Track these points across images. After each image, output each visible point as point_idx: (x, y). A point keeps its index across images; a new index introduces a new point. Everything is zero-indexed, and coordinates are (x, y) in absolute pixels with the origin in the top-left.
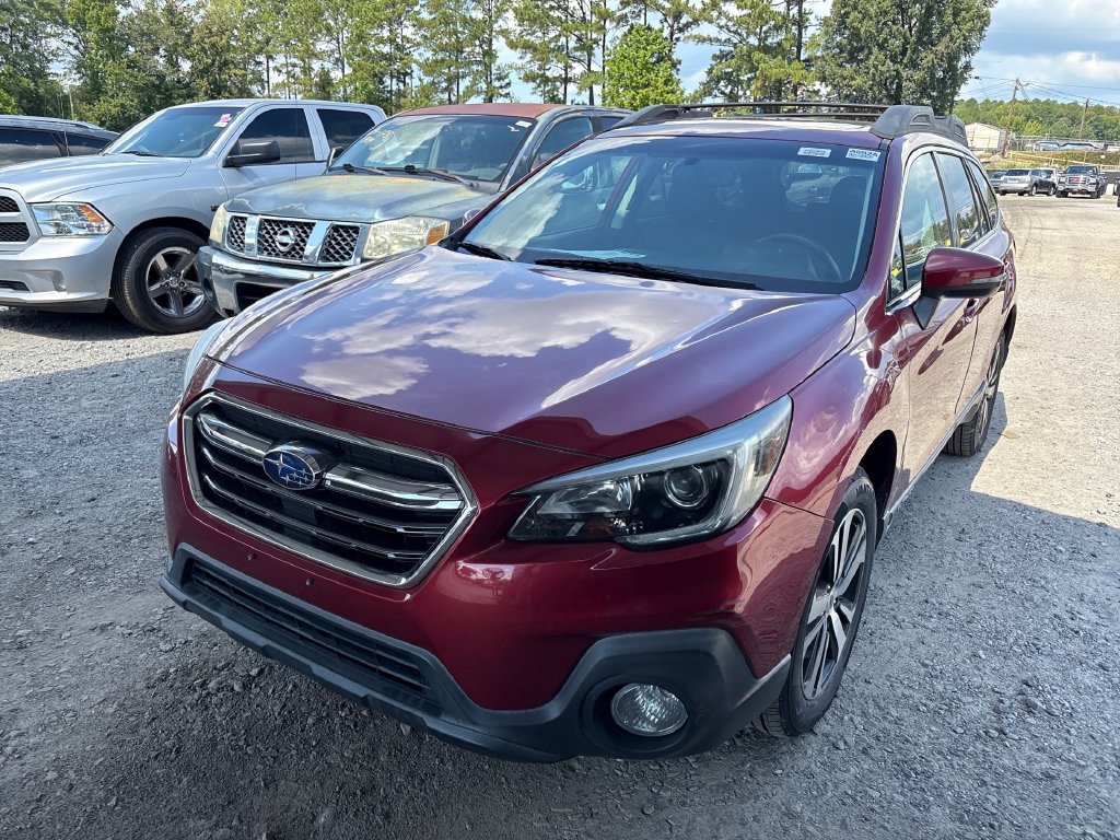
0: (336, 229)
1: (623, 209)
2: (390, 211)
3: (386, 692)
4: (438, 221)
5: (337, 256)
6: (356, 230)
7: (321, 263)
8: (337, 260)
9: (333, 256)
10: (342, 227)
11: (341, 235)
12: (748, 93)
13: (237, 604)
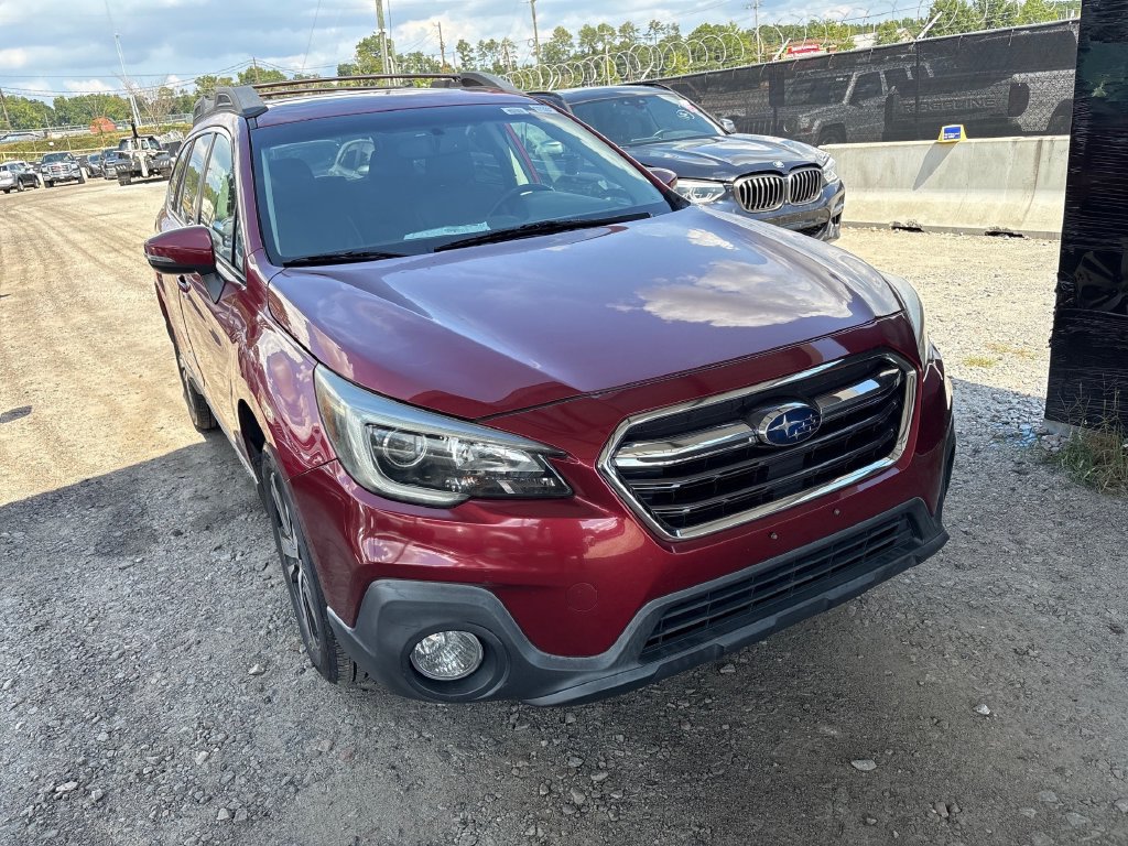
13: (712, 620)
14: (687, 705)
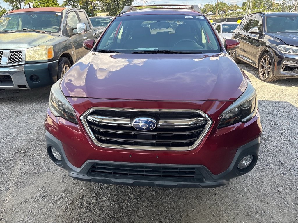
0: (12, 52)
1: (120, 37)
2: (32, 44)
3: (183, 181)
4: (49, 46)
5: (15, 61)
6: (21, 52)
7: (9, 65)
8: (15, 63)
9: (13, 62)
10: (14, 51)
11: (14, 54)
12: (78, 4)
13: (114, 173)
14: (133, 196)
